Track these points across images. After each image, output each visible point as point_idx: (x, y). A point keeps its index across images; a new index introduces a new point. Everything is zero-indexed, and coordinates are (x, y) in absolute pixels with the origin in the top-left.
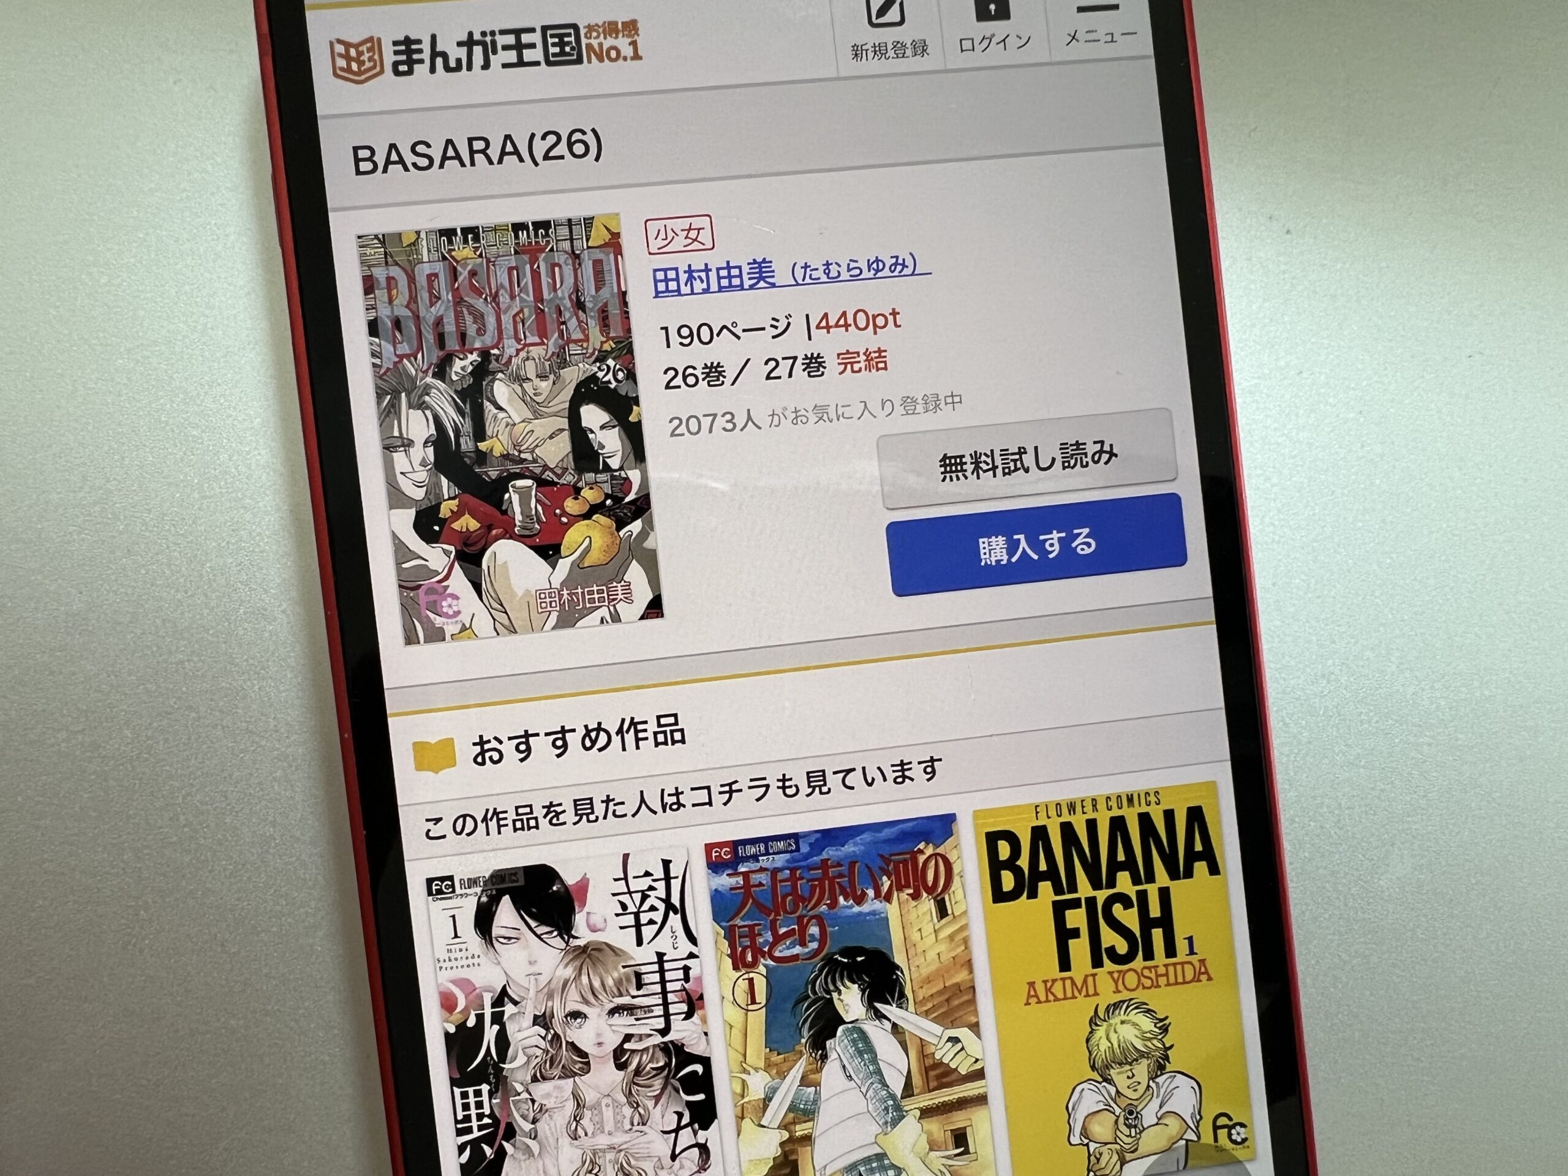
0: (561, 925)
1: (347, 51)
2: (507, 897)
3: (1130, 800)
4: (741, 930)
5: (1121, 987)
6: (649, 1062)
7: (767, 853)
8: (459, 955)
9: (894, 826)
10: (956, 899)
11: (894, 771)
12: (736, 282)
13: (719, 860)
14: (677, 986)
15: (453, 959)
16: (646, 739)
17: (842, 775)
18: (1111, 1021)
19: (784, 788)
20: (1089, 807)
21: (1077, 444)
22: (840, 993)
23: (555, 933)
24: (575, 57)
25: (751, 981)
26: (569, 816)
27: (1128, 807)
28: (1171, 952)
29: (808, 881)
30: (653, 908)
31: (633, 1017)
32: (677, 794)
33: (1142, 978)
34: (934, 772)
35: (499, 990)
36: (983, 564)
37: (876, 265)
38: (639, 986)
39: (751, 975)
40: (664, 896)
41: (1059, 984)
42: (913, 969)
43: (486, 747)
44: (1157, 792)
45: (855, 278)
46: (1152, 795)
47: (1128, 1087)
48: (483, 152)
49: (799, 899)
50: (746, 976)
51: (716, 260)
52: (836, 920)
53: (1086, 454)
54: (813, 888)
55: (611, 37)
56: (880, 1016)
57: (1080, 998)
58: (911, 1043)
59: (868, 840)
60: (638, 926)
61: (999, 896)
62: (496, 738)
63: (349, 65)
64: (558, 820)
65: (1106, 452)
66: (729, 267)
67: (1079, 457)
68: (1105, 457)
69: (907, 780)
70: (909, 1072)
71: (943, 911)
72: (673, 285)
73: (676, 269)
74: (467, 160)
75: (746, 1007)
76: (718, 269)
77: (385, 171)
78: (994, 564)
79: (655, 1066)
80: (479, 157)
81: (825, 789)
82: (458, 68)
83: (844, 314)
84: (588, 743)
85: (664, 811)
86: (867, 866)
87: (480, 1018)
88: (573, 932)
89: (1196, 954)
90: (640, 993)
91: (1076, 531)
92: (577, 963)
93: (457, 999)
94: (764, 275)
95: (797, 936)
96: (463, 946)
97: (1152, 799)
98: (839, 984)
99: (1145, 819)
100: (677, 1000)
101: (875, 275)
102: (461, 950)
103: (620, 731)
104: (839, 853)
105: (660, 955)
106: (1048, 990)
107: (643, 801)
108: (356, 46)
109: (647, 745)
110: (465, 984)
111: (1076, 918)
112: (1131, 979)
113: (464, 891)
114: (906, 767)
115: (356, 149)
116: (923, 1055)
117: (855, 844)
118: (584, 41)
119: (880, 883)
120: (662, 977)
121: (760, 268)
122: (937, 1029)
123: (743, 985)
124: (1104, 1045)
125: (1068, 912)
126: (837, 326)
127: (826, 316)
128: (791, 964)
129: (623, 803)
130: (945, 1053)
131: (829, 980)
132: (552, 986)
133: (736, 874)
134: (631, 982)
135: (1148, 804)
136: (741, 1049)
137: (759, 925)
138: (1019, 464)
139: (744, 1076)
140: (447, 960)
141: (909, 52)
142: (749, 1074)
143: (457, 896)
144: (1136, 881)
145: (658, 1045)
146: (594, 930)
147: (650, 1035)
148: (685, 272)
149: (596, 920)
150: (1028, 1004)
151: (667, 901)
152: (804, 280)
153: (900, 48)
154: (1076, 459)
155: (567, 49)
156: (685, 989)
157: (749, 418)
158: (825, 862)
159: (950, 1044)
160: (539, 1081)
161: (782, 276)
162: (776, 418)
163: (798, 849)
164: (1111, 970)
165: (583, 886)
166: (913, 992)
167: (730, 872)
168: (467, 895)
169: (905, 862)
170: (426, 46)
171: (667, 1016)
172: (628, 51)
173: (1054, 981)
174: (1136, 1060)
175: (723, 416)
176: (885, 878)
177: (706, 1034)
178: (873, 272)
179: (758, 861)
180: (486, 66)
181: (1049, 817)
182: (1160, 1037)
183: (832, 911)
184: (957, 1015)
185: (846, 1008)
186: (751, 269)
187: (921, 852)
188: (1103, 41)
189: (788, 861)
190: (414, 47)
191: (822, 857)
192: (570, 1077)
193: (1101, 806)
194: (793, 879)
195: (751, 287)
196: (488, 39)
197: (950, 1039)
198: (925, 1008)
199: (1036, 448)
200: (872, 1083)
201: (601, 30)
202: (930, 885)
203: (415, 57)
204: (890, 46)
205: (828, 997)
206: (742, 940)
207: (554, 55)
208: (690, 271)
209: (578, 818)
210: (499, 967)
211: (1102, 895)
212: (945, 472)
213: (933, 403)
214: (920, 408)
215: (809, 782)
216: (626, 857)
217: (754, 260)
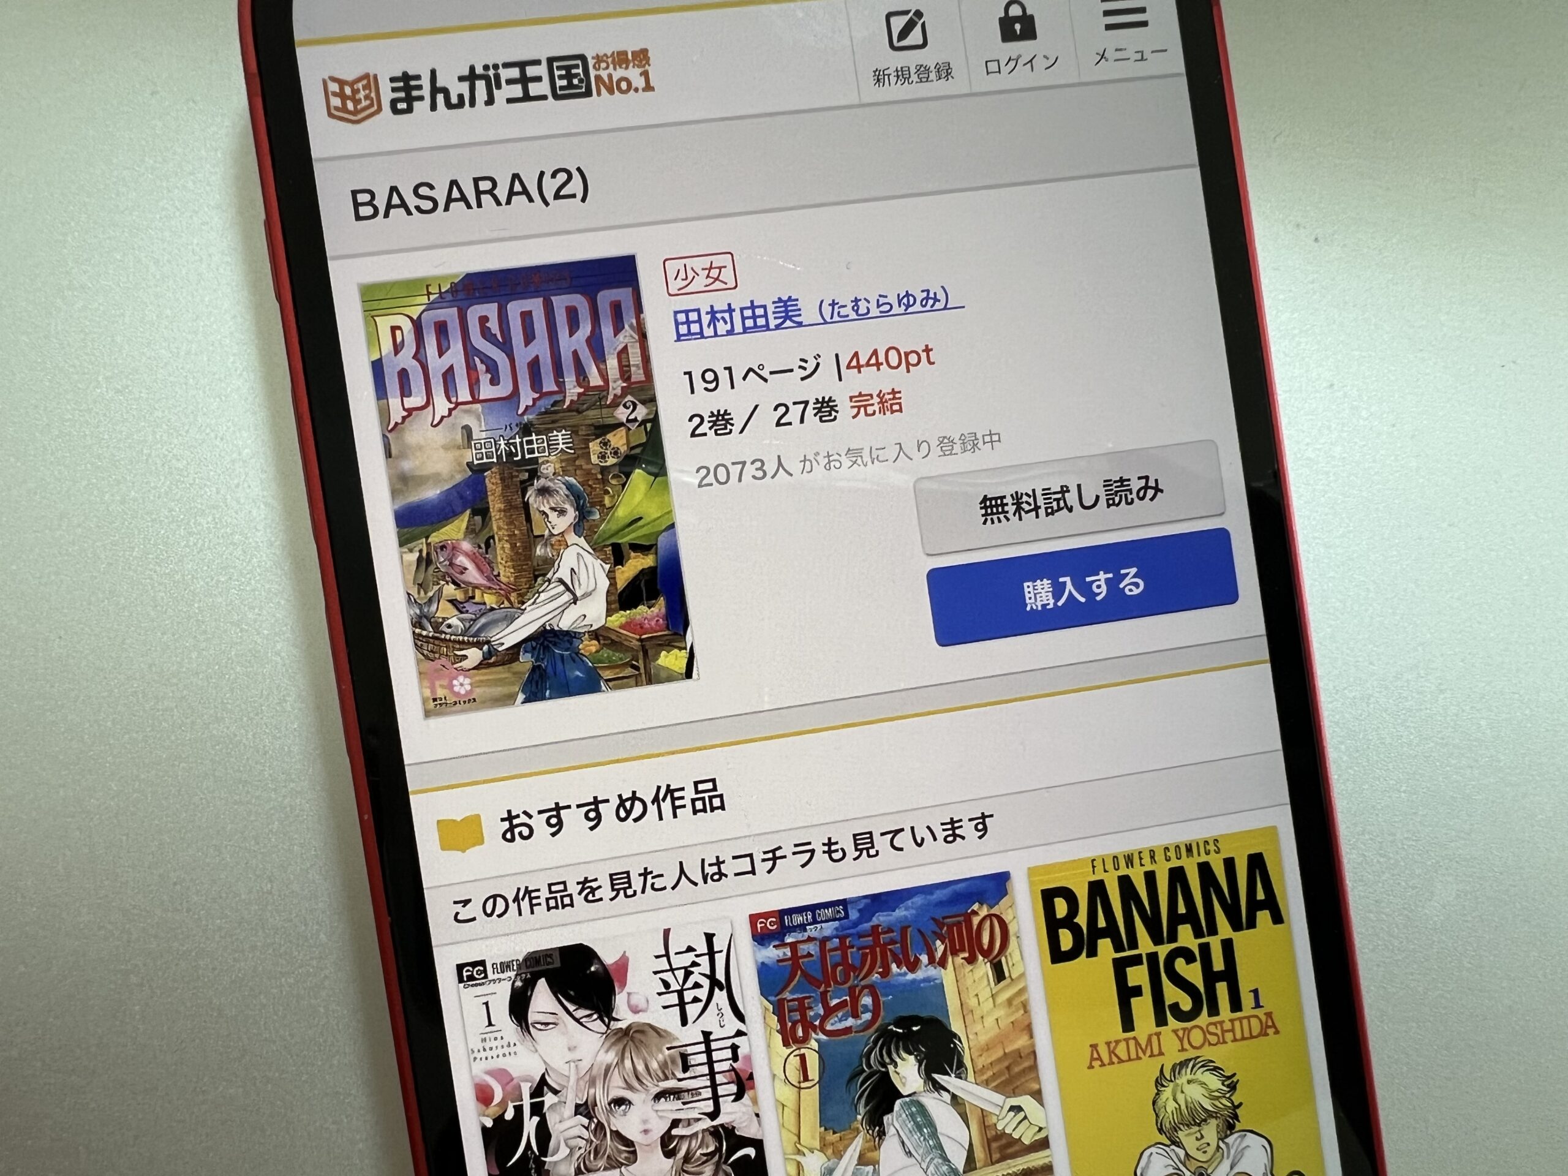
0: (602, 1009)
1: (342, 89)
2: (543, 980)
3: (1189, 849)
4: (790, 1004)
5: (1186, 1046)
6: (699, 1148)
7: (815, 922)
8: (494, 1044)
9: (945, 888)
10: (1012, 961)
11: (944, 830)
12: (761, 322)
13: (765, 931)
14: (726, 1066)
15: (488, 1049)
16: (684, 806)
17: (890, 836)
18: (1177, 1081)
19: (829, 852)
20: (1147, 860)
21: (1121, 480)
22: (896, 1066)
23: (595, 1016)
24: (584, 90)
25: (803, 1058)
26: (606, 892)
27: (1188, 857)
28: (1236, 1004)
29: (859, 949)
30: (697, 985)
31: (680, 1102)
32: (719, 863)
33: (1208, 1036)
34: (985, 829)
35: (538, 1079)
36: (1028, 608)
37: (906, 300)
38: (686, 1068)
39: (803, 1051)
40: (708, 972)
41: (1123, 1045)
42: (970, 1037)
43: (515, 822)
44: (1216, 840)
45: (885, 314)
46: (1211, 843)
47: (1198, 1149)
48: (490, 192)
49: (849, 969)
50: (797, 1052)
51: (740, 300)
52: (890, 988)
53: (1130, 491)
54: (865, 956)
55: (620, 67)
56: (938, 1087)
57: (1145, 1058)
58: (971, 1113)
59: (920, 903)
60: (682, 1004)
61: (1058, 956)
62: (525, 813)
63: (344, 104)
64: (594, 896)
65: (1151, 488)
66: (753, 307)
67: (1123, 493)
68: (1150, 493)
69: (958, 839)
70: (971, 1145)
71: (999, 975)
72: (695, 328)
73: (698, 311)
74: (473, 201)
75: (797, 1085)
76: (742, 310)
77: (386, 215)
78: (1040, 608)
79: (705, 1151)
80: (486, 199)
81: (872, 852)
82: (461, 104)
83: (875, 353)
84: (623, 814)
85: (705, 882)
86: (919, 931)
87: (519, 1110)
88: (614, 1015)
89: (1262, 1007)
90: (687, 1075)
91: (1123, 572)
92: (620, 1046)
93: (493, 1091)
94: (790, 314)
95: (849, 1008)
96: (498, 1035)
97: (1212, 847)
98: (895, 1056)
99: (1205, 869)
100: (725, 1081)
101: (906, 310)
102: (496, 1039)
103: (656, 800)
104: (890, 918)
105: (706, 1035)
106: (1112, 1052)
107: (682, 871)
108: (351, 84)
109: (685, 813)
110: (501, 1075)
111: (1138, 976)
112: (1197, 1037)
113: (496, 976)
114: (956, 825)
115: (354, 193)
116: (984, 1126)
117: (906, 909)
118: (593, 73)
119: (933, 948)
120: (710, 1057)
121: (786, 306)
122: (998, 1098)
123: (795, 1061)
124: (1171, 1106)
125: (1129, 970)
126: (868, 364)
127: (856, 354)
128: (843, 1037)
129: (662, 875)
130: (1007, 1124)
131: (884, 1053)
132: (594, 1072)
133: (784, 945)
134: (677, 1065)
135: (1208, 853)
136: (794, 1130)
137: (809, 997)
138: (1062, 504)
139: (799, 1158)
140: (482, 1050)
141: (933, 76)
142: (804, 1155)
143: (490, 981)
144: (1198, 933)
145: (707, 1130)
146: (635, 1011)
147: (699, 1119)
148: (707, 313)
149: (638, 1000)
150: (1091, 1067)
151: (712, 977)
152: (832, 318)
153: (923, 72)
154: (1121, 496)
155: (575, 81)
156: (734, 1069)
157: (780, 464)
158: (875, 928)
159: (1012, 1114)
160: (583, 1173)
161: (809, 314)
162: (808, 463)
163: (847, 916)
164: (1175, 1028)
165: (623, 965)
166: (972, 1060)
167: (777, 943)
168: (500, 980)
169: (959, 923)
170: (426, 82)
171: (716, 1098)
172: (639, 82)
173: (1117, 1042)
174: (1205, 1120)
175: (753, 463)
176: (938, 943)
177: (757, 1115)
178: (903, 307)
179: (805, 930)
180: (490, 101)
181: (1105, 871)
182: (1228, 1095)
183: (885, 980)
184: (1019, 1083)
185: (903, 1080)
186: (776, 307)
187: (975, 913)
188: (1132, 59)
189: (836, 929)
190: (413, 83)
191: (871, 924)
192: (614, 1168)
193: (1160, 856)
194: (843, 948)
195: (778, 327)
196: (491, 73)
197: (1012, 1108)
198: (985, 1077)
199: (1079, 486)
200: (932, 1159)
201: (610, 60)
202: (986, 947)
203: (415, 93)
204: (913, 70)
205: (883, 1070)
206: (792, 1014)
207: (562, 88)
208: (713, 312)
209: (615, 893)
210: (536, 1055)
211: (1163, 951)
212: (986, 514)
213: (971, 443)
214: (957, 448)
215: (856, 845)
216: (667, 933)
217: (780, 299)
